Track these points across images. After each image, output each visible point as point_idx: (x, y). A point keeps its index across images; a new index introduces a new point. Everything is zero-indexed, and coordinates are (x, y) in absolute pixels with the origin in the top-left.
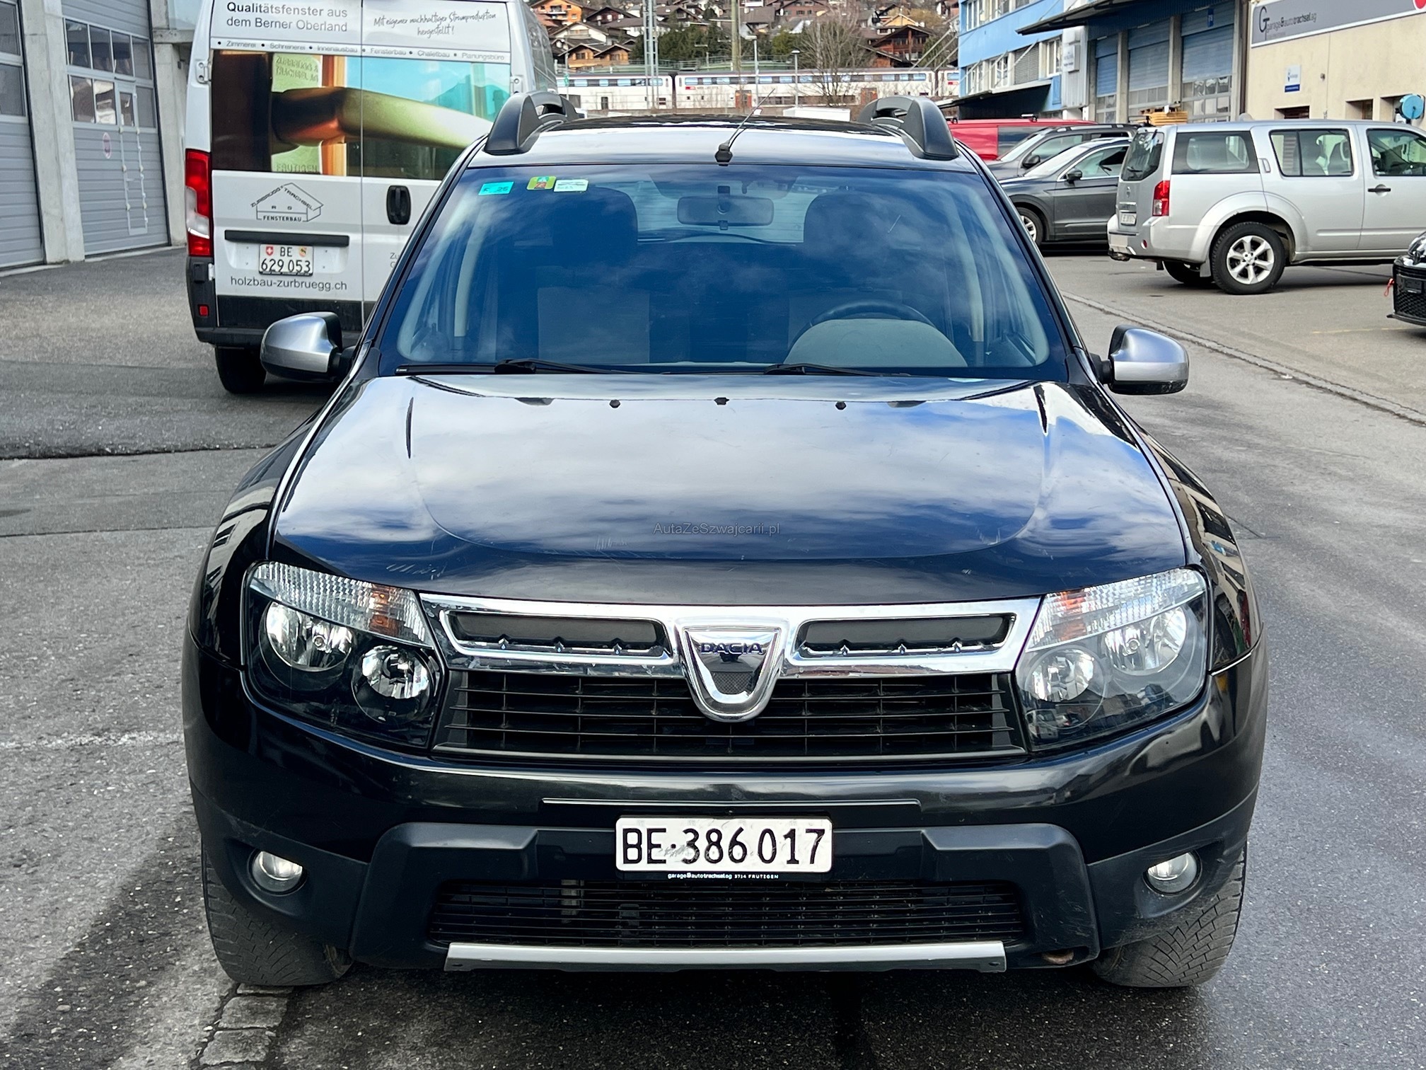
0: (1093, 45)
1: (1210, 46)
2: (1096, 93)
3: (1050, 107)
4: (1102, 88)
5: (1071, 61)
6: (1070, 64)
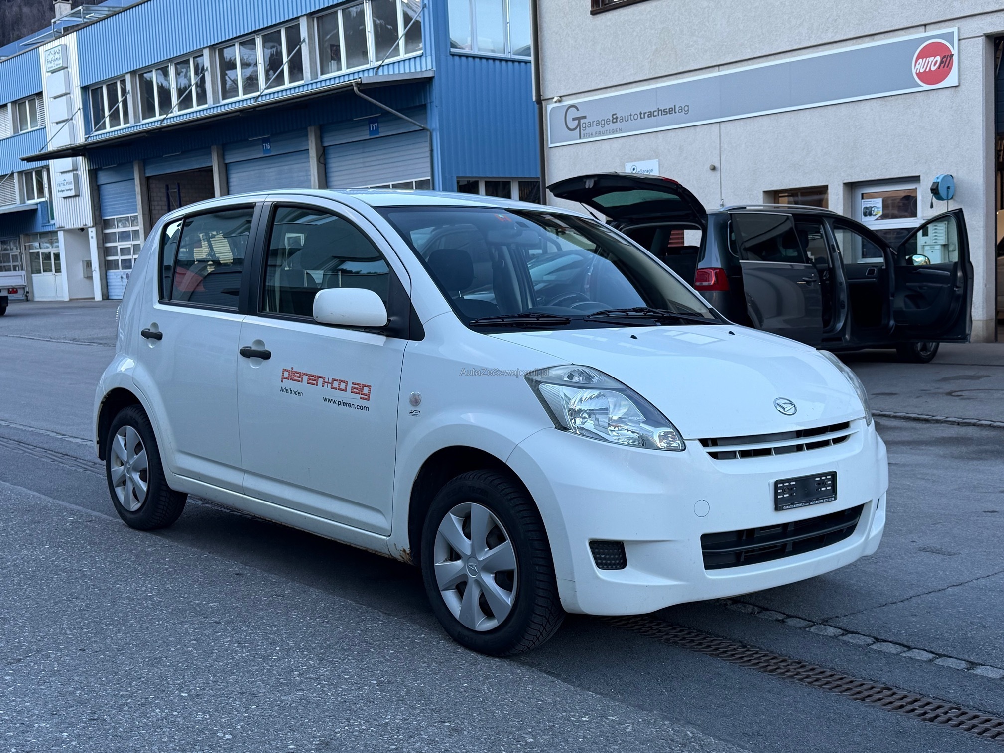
3: (40, 228)
4: (109, 210)
5: (68, 187)
6: (67, 190)
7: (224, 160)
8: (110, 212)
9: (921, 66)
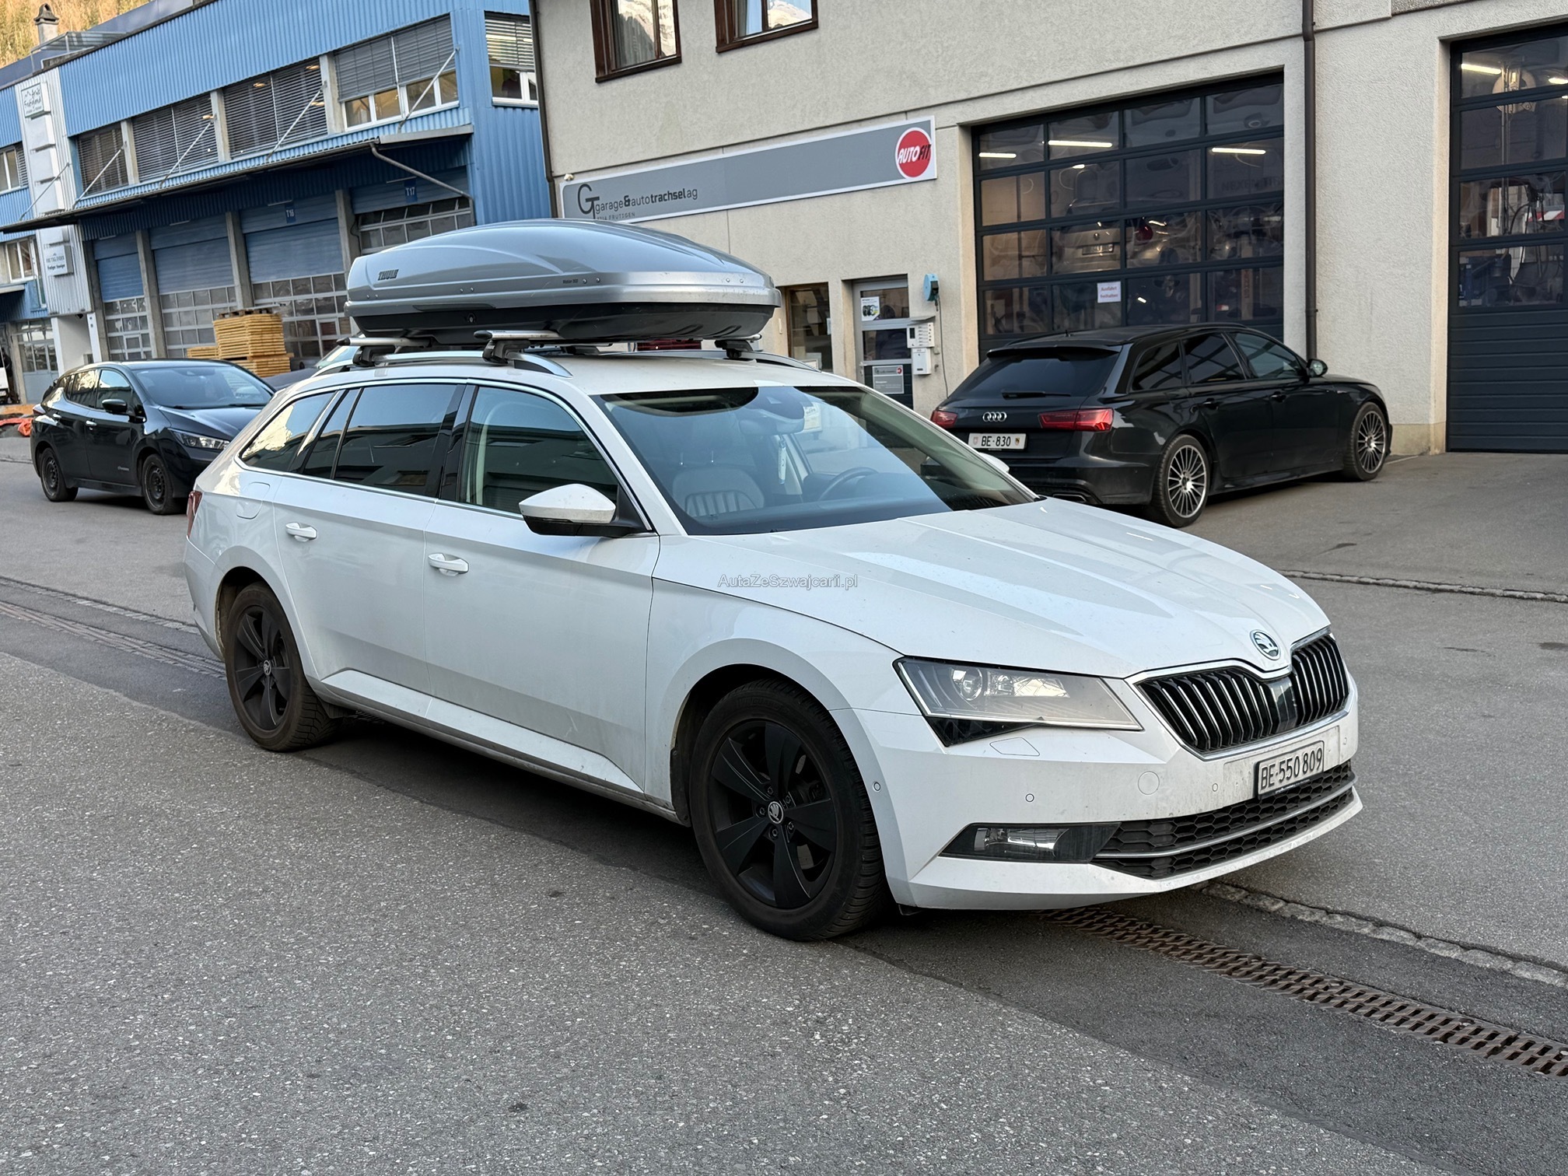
0: (89, 247)
1: (292, 243)
2: (101, 298)
3: (28, 314)
4: (110, 292)
5: (60, 263)
6: (59, 267)
7: (241, 229)
8: (111, 294)
9: (904, 156)
